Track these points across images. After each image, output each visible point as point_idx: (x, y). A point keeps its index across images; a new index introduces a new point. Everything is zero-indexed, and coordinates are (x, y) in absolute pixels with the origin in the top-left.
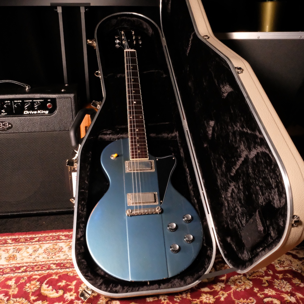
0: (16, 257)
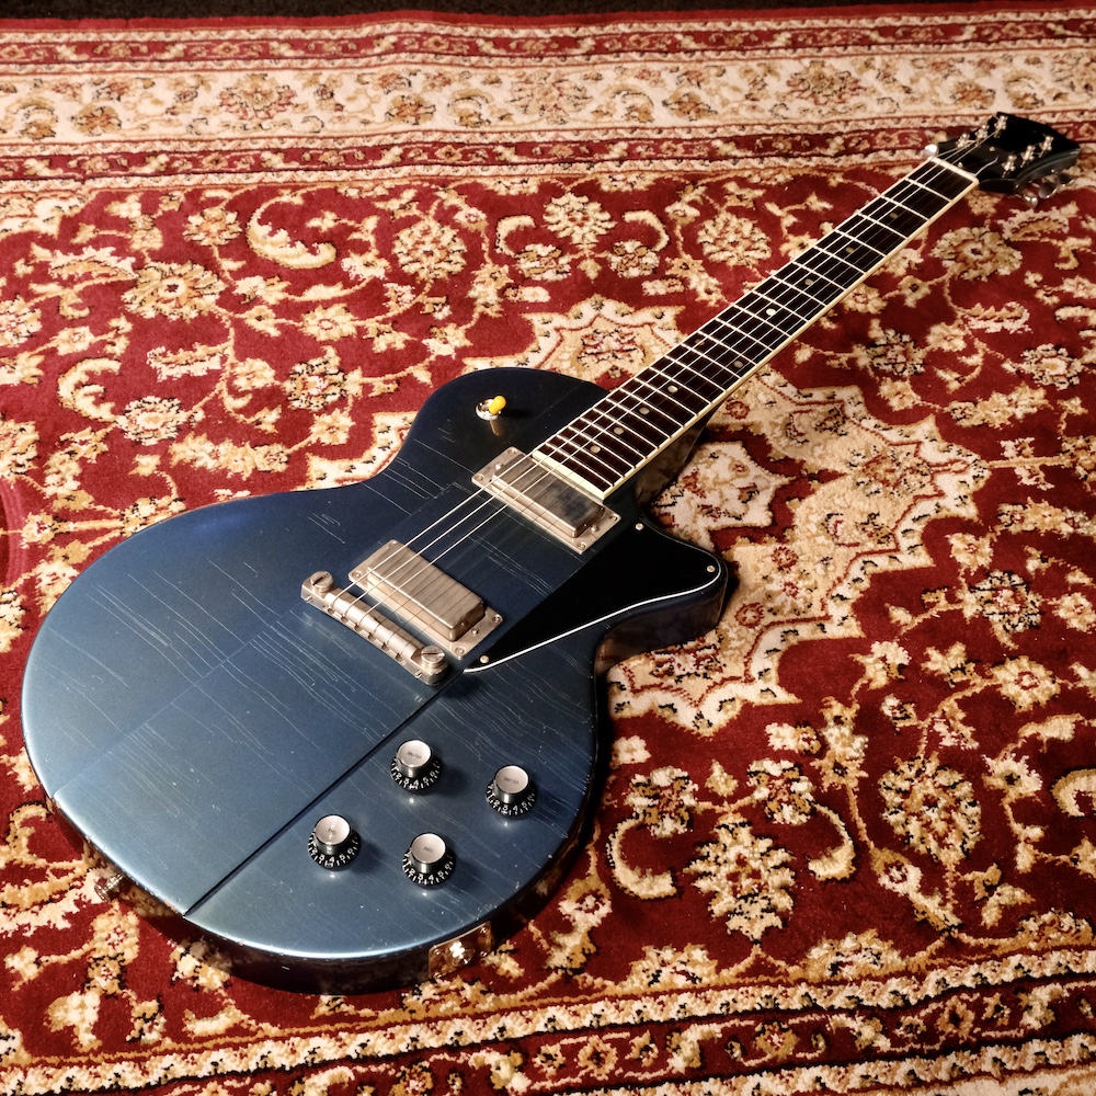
0: (116, 118)
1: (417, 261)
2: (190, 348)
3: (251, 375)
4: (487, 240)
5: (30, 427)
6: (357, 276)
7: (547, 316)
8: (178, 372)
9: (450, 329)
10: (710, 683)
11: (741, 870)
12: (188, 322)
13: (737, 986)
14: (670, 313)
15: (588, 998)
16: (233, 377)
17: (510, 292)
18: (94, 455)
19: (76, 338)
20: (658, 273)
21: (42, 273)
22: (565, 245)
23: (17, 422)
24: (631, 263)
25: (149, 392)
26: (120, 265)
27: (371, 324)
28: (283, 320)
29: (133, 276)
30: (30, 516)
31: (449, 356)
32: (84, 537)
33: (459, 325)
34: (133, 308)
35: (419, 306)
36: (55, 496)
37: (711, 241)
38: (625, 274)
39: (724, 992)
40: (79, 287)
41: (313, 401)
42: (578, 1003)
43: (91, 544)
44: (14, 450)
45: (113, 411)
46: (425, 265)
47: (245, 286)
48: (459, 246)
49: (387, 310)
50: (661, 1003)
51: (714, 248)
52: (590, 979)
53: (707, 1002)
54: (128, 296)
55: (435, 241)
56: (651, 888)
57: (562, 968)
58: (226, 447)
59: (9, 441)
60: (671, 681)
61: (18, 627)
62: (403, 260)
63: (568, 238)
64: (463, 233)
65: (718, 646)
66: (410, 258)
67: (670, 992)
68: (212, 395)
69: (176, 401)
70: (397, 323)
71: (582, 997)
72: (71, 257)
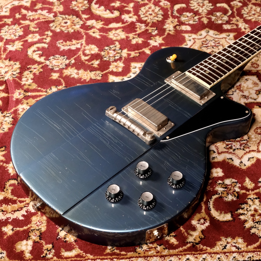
1: (147, 16)
2: (71, 41)
3: (91, 50)
4: (170, 11)
5: (18, 63)
6: (127, 21)
7: (190, 35)
8: (66, 48)
9: (157, 38)
10: (245, 152)
11: (255, 213)
12: (70, 33)
13: (254, 252)
14: (232, 35)
15: (201, 253)
16: (84, 50)
17: (178, 27)
18: (38, 72)
19: (34, 37)
20: (228, 22)
21: (24, 17)
22: (196, 13)
23: (14, 61)
24: (219, 19)
25: (57, 54)
26: (49, 16)
27: (131, 35)
28: (102, 33)
29: (53, 19)
30: (16, 90)
31: (157, 46)
32: (34, 97)
33: (160, 36)
34: (53, 28)
35: (147, 30)
36: (25, 84)
37: (246, 13)
38: (217, 22)
39: (249, 253)
40: (36, 22)
41: (111, 58)
42: (197, 254)
43: (36, 100)
44: (12, 70)
45: (45, 59)
46: (149, 18)
47: (89, 23)
48: (161, 12)
49: (136, 31)
50: (227, 256)
51: (247, 15)
52: (202, 246)
53: (243, 256)
54: (51, 25)
55: (153, 11)
56: (224, 218)
57: (192, 242)
58: (81, 71)
59: (11, 67)
60: (231, 151)
61: (11, 124)
62: (142, 16)
63: (198, 11)
64: (162, 8)
65: (248, 140)
66: (144, 16)
67: (230, 252)
68: (77, 55)
69: (66, 57)
70: (139, 35)
71: (199, 252)
72: (34, 13)
